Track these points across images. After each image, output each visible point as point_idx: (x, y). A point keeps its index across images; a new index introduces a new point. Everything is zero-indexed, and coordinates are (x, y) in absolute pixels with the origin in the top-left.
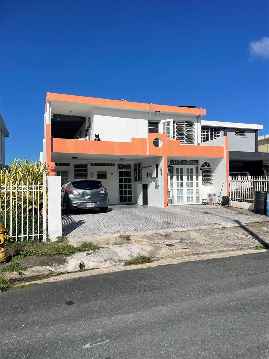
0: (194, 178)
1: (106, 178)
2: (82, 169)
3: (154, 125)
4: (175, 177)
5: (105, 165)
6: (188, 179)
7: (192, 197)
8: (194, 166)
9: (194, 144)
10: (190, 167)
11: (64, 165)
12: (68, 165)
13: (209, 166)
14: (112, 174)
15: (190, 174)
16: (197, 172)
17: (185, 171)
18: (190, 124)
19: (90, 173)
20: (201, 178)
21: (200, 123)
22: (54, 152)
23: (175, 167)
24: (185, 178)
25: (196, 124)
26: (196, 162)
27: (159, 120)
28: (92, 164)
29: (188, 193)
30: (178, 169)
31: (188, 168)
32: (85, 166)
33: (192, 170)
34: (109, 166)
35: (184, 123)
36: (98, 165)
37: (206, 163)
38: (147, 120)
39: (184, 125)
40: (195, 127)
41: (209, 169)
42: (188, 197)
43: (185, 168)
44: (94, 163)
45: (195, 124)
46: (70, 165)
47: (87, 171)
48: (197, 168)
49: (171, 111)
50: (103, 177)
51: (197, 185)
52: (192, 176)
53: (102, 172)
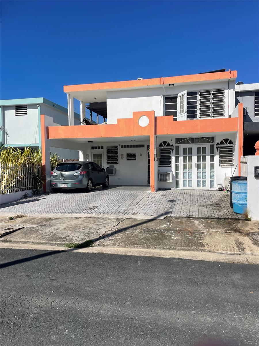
0: (208, 158)
1: (135, 159)
2: (113, 151)
3: (172, 100)
4: (181, 158)
5: (134, 146)
6: (199, 160)
7: (204, 182)
8: (208, 143)
9: (224, 116)
10: (202, 145)
11: (99, 148)
12: (102, 148)
13: (231, 142)
14: (141, 155)
15: (202, 153)
16: (212, 152)
17: (195, 151)
18: (219, 93)
19: (120, 155)
20: (217, 158)
21: (234, 89)
22: (49, 138)
23: (182, 147)
24: (194, 159)
25: (228, 91)
26: (212, 139)
27: (176, 93)
28: (122, 146)
29: (198, 176)
30: (185, 149)
31: (199, 146)
32: (116, 149)
33: (204, 149)
34: (138, 147)
35: (210, 92)
36: (128, 146)
37: (226, 140)
38: (161, 96)
39: (210, 94)
40: (226, 95)
41: (231, 147)
42: (198, 181)
43: (194, 147)
44: (124, 145)
45: (226, 91)
46: (104, 148)
47: (117, 153)
48: (212, 147)
49: (186, 81)
50: (132, 158)
51: (212, 166)
52: (205, 156)
53: (131, 154)
